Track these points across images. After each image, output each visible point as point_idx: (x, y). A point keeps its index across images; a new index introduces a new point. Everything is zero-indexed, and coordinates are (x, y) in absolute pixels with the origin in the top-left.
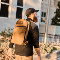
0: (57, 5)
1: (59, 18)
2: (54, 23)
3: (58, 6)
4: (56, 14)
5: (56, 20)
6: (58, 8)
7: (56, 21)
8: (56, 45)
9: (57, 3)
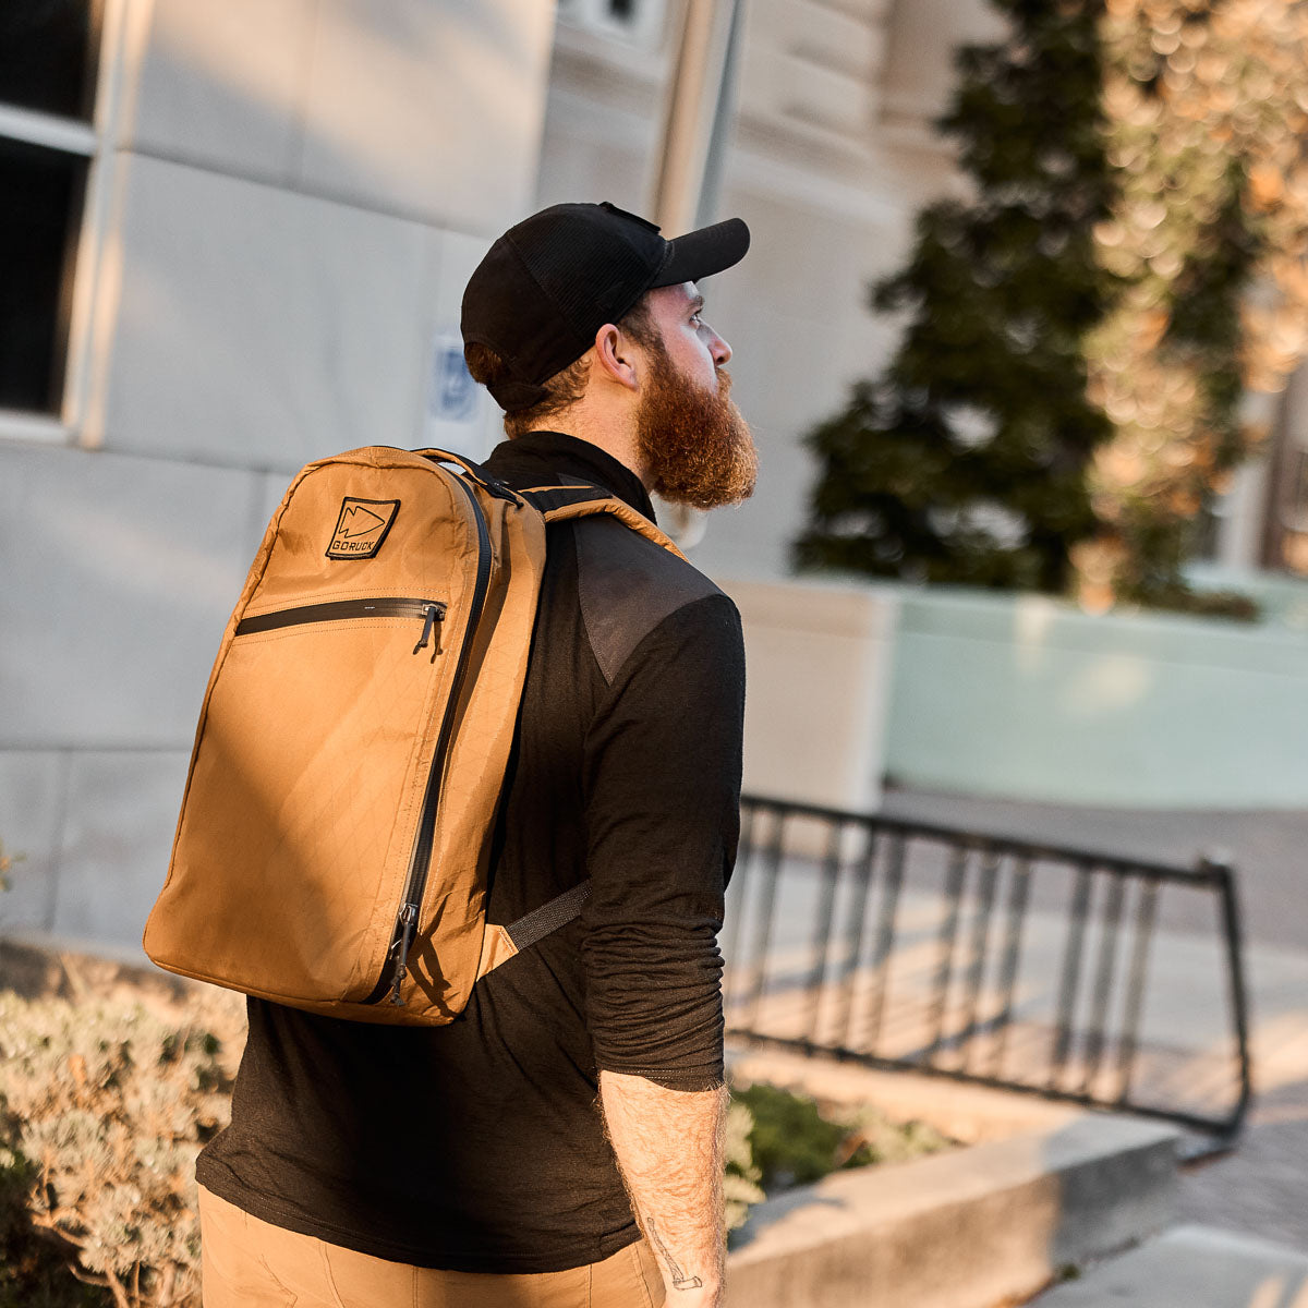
0: (947, 125)
1: (971, 426)
2: (856, 526)
3: (952, 145)
4: (906, 315)
5: (911, 453)
6: (963, 189)
7: (903, 488)
8: (856, 1041)
9: (938, 88)
